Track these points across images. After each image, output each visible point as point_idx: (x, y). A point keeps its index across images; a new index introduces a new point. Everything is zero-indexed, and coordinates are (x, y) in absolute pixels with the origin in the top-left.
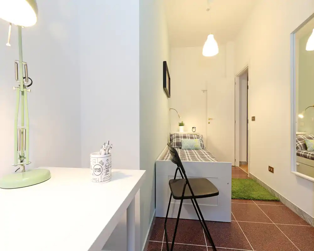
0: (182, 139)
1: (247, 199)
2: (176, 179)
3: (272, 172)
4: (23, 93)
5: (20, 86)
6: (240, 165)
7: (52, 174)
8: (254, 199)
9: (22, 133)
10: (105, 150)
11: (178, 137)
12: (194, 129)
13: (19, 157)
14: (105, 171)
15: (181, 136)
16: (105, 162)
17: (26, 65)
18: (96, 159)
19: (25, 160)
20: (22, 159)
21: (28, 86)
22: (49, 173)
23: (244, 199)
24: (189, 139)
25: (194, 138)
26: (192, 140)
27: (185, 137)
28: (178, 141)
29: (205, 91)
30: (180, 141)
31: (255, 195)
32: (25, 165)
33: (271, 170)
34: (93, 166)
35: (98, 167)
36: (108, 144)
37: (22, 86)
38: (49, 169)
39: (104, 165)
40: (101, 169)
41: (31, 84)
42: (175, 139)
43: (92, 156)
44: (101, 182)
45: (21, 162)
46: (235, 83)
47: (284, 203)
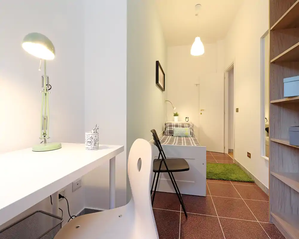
0: (175, 127)
1: (225, 180)
2: (160, 158)
3: (250, 157)
4: (46, 94)
5: (44, 90)
6: (229, 153)
7: (62, 146)
8: (232, 180)
9: (45, 119)
10: (94, 130)
11: (171, 126)
12: (187, 119)
13: (43, 134)
14: (93, 143)
15: (174, 125)
16: (94, 138)
17: (48, 78)
18: (88, 135)
19: (46, 136)
20: (45, 135)
21: (49, 90)
22: (61, 145)
23: (223, 180)
24: (181, 128)
25: (185, 127)
26: (183, 128)
27: (177, 126)
28: (170, 129)
29: (197, 85)
30: (172, 129)
31: (233, 177)
32: (46, 139)
33: (249, 155)
34: (86, 140)
35: (89, 140)
36: (96, 126)
37: (45, 90)
38: (61, 143)
39: (94, 139)
40: (91, 142)
41: (51, 88)
42: (168, 128)
43: (86, 133)
44: (91, 149)
45: (44, 137)
46: (225, 78)
47: (257, 184)
